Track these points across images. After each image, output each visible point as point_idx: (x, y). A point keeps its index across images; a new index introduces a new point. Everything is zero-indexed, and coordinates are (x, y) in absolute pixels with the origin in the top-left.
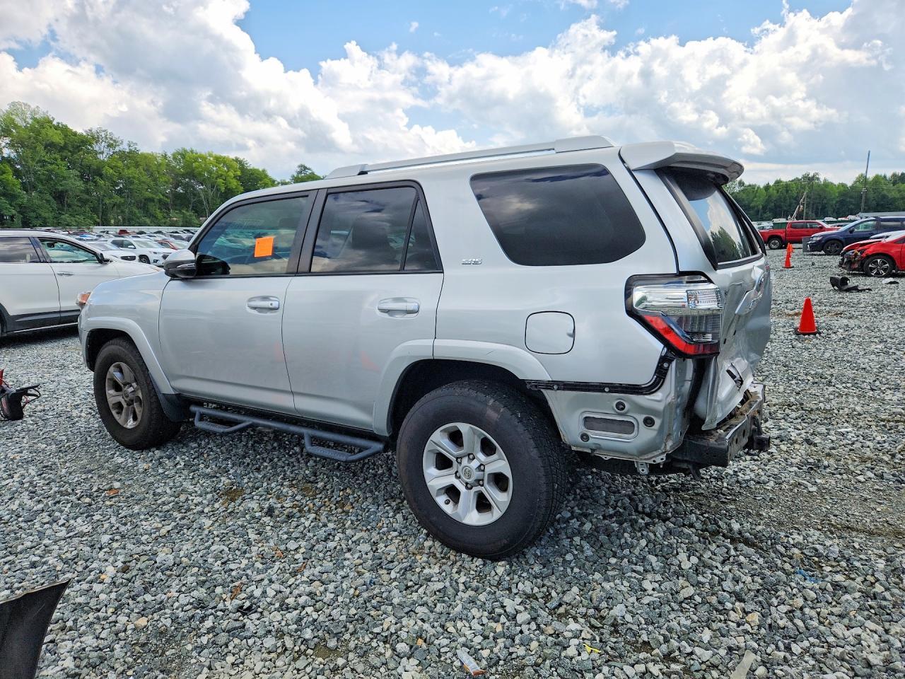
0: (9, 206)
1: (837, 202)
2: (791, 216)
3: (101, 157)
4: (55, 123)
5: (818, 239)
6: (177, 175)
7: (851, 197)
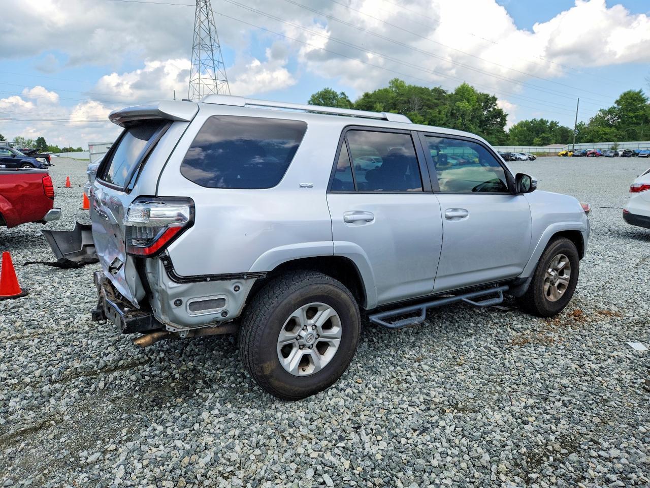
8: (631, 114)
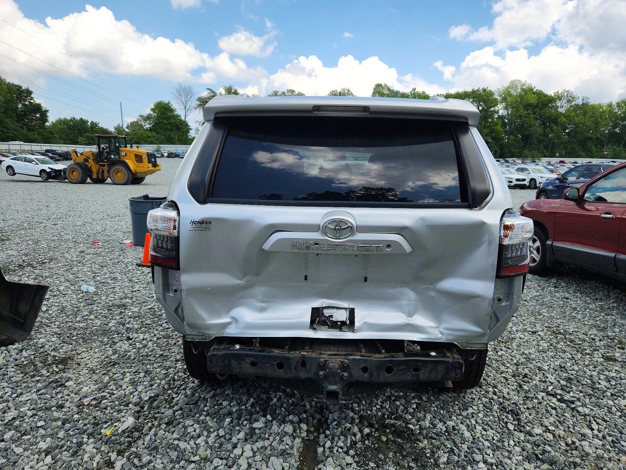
0: (494, 145)
3: (560, 110)
4: (535, 90)
6: (617, 119)
8: (165, 121)
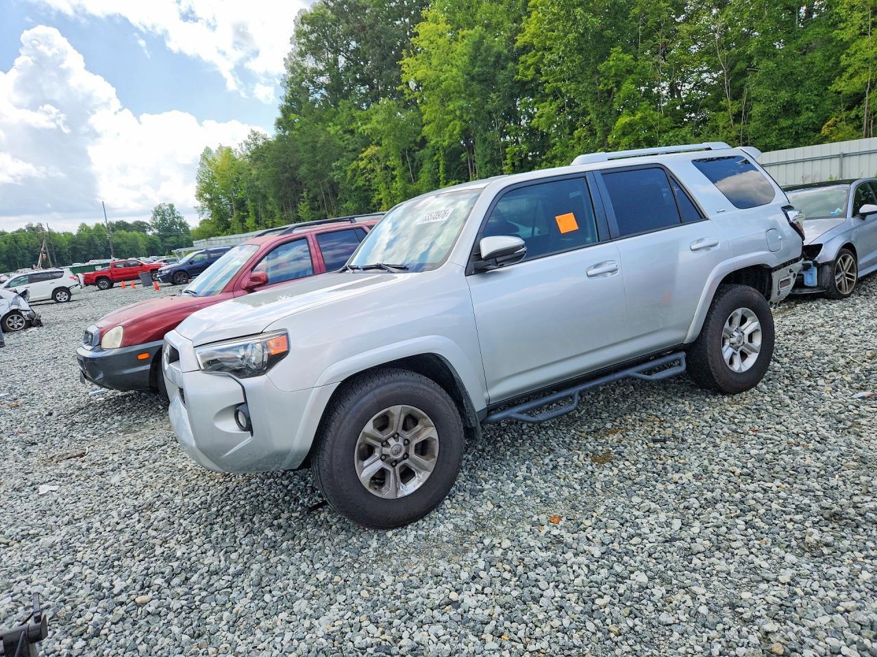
1: (69, 249)
2: (36, 265)
5: (167, 272)
7: (80, 244)
